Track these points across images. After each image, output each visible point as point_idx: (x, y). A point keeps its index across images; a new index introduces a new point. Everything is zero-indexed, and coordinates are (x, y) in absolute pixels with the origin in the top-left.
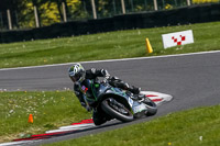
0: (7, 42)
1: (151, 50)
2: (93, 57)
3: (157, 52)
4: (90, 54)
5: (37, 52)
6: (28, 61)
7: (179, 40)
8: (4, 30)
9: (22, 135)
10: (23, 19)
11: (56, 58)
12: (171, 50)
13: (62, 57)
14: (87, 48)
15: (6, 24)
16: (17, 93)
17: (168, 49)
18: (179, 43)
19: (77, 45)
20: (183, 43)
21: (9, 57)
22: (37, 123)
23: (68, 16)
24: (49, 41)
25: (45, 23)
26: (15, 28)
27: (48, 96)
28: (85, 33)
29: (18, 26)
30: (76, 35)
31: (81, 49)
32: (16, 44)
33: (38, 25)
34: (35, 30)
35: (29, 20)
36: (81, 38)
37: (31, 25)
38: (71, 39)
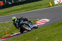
1: (51, 5)
2: (36, 9)
3: (53, 6)
7: (59, 1)
9: (3, 37)
11: (27, 10)
12: (57, 5)
17: (56, 4)
18: (59, 2)
20: (60, 2)
22: (8, 33)
30: (37, 1)
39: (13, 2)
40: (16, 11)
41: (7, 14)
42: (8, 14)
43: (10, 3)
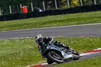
0: (55, 15)
4: (93, 20)
5: (69, 19)
6: (64, 23)
8: (54, 9)
10: (62, 4)
11: (77, 22)
13: (80, 22)
14: (92, 18)
15: (54, 6)
16: (60, 38)
19: (87, 16)
21: (56, 21)
23: (83, 3)
24: (74, 15)
25: (73, 6)
26: (59, 8)
27: (74, 40)
28: (91, 11)
29: (60, 8)
30: (87, 12)
31: (89, 18)
32: (59, 16)
33: (69, 7)
34: (68, 9)
35: (65, 5)
36: (89, 13)
37: (66, 7)
38: (84, 14)
39: (45, 10)
40: (58, 23)
41: (44, 26)
42: (47, 25)
43: (40, 11)
